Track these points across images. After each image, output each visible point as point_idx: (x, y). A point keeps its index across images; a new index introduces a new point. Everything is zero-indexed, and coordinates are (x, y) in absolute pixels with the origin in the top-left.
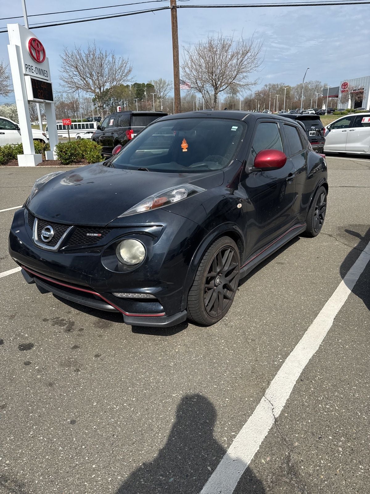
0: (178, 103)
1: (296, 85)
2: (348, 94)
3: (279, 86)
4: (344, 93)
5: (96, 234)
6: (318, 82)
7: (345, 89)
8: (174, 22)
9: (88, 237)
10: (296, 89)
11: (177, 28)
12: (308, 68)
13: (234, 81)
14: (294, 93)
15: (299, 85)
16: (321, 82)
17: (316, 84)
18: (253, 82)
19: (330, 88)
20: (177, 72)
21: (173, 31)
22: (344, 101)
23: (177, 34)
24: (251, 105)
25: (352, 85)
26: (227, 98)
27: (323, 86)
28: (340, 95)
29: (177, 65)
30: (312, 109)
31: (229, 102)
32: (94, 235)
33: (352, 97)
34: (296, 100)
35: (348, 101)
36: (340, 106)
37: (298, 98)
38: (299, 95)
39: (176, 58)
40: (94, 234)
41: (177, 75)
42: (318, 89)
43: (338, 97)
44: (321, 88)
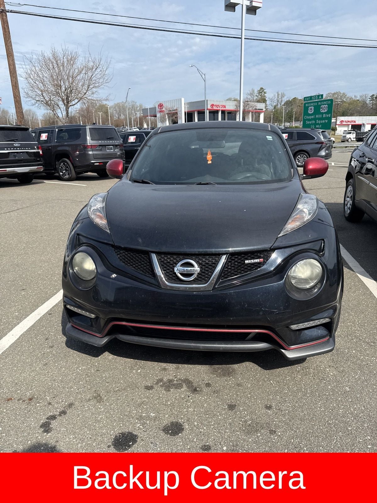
0: (20, 117)
1: (114, 104)
2: (165, 115)
3: (98, 104)
4: (162, 114)
5: (257, 260)
6: (134, 102)
7: (161, 110)
8: (6, 27)
9: (247, 265)
10: (114, 108)
11: (10, 34)
12: (130, 88)
13: (85, 96)
14: (113, 111)
15: (116, 104)
16: (136, 102)
17: (132, 104)
18: (104, 97)
19: (150, 107)
20: (16, 83)
21: (6, 37)
22: (163, 121)
23: (11, 41)
24: (73, 122)
25: (168, 106)
26: (46, 115)
27: (139, 105)
28: (158, 115)
29: (14, 75)
30: (136, 128)
31: (48, 118)
32: (255, 262)
33: (169, 117)
34: (116, 118)
35: (166, 121)
36: (159, 125)
37: (117, 116)
38: (118, 114)
39: (12, 67)
40: (255, 260)
41: (16, 87)
42: (135, 108)
43: (156, 116)
44: (137, 108)
